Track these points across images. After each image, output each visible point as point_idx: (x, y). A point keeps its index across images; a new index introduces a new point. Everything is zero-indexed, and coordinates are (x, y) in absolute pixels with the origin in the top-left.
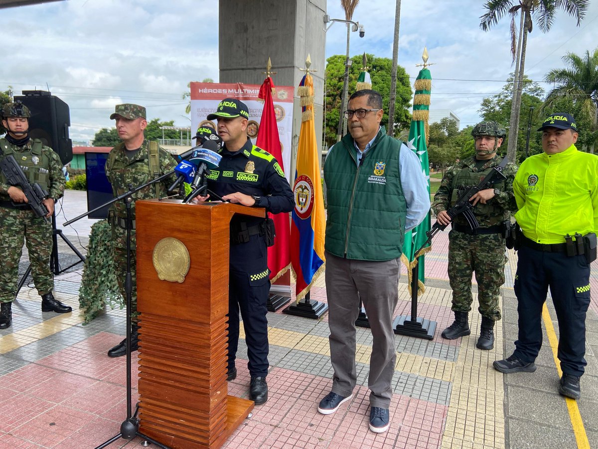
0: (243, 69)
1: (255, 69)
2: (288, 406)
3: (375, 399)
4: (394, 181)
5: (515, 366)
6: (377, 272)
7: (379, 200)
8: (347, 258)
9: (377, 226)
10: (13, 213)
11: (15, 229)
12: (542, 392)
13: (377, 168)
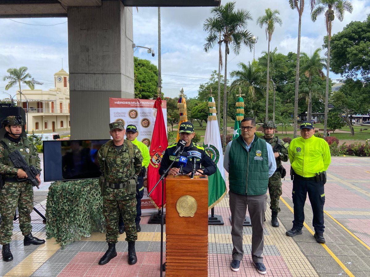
0: (86, 73)
1: (95, 74)
2: (217, 271)
3: (257, 259)
4: (266, 159)
5: (295, 233)
6: (259, 200)
7: (260, 168)
8: (247, 195)
9: (260, 179)
10: (15, 185)
11: (16, 195)
12: (311, 242)
13: (258, 153)
